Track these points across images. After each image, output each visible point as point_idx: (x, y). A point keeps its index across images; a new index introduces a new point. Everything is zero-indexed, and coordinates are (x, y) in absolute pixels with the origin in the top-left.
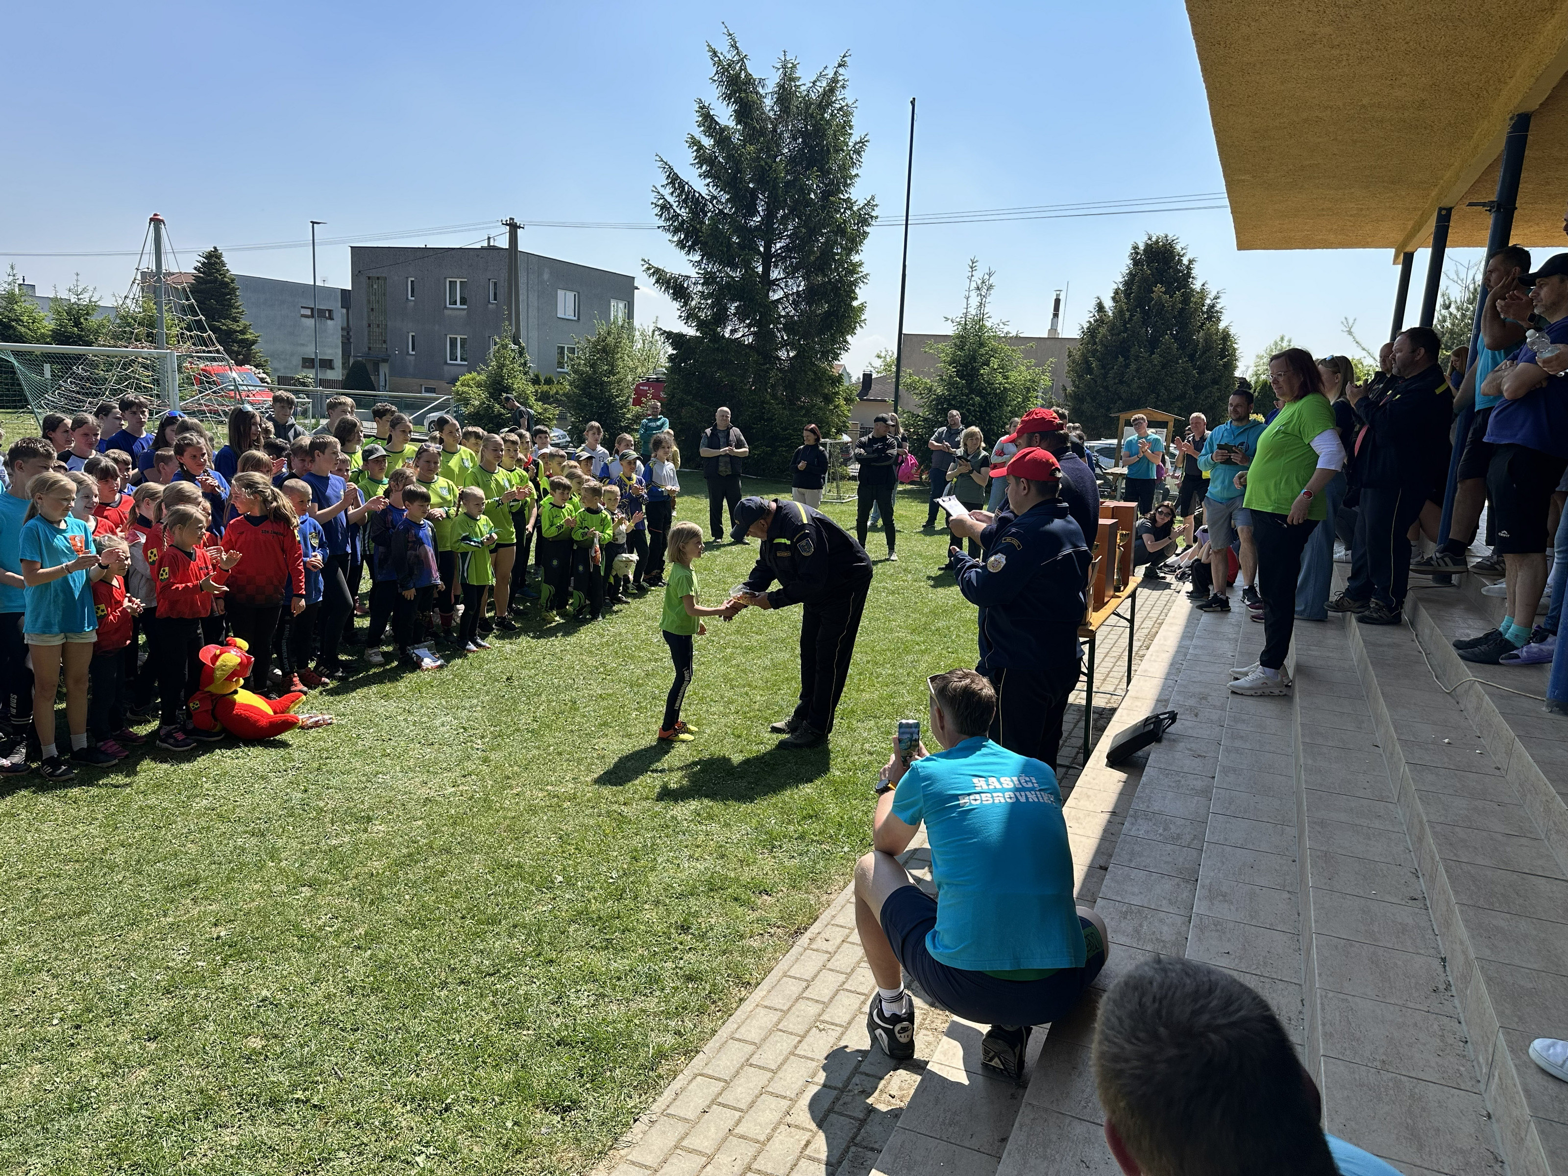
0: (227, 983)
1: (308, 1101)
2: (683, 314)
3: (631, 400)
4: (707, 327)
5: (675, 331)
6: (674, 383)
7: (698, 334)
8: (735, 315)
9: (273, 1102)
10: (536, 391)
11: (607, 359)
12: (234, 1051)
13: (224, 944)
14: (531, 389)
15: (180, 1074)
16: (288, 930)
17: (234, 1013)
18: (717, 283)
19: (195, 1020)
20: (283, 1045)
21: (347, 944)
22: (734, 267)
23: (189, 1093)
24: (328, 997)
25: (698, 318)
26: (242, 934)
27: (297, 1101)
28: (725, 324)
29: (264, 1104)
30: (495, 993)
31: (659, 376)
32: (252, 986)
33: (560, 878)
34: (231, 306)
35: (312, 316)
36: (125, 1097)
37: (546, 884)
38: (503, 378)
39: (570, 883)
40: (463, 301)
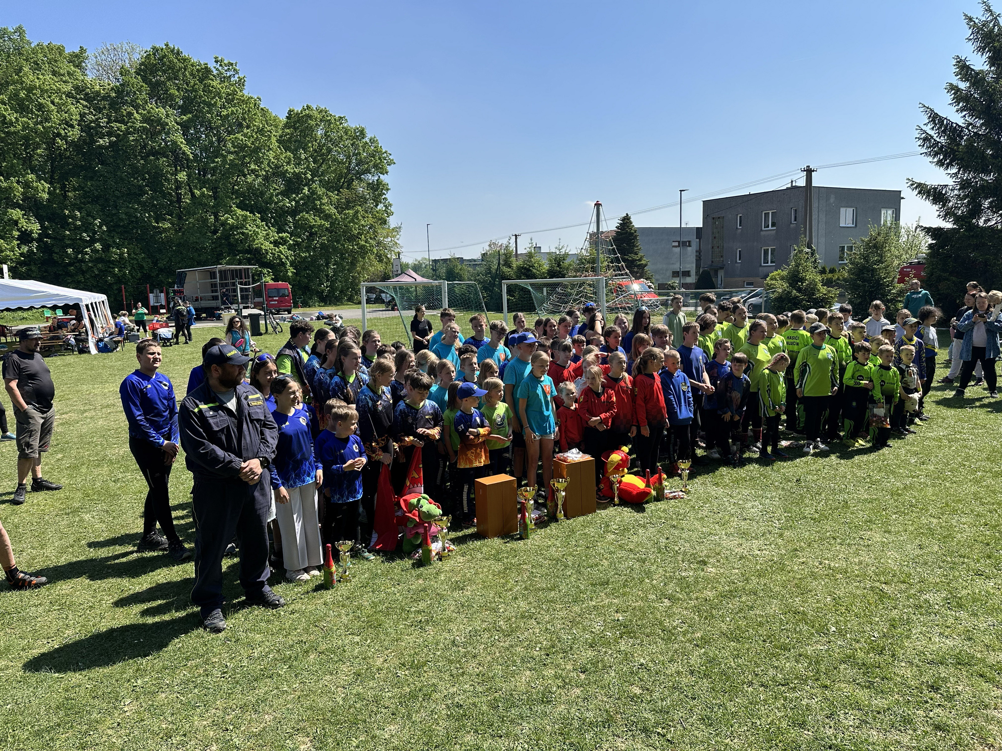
0: (622, 649)
1: (664, 736)
2: (941, 214)
3: (896, 280)
4: (963, 220)
5: (934, 226)
6: (933, 265)
7: (955, 226)
8: (988, 208)
9: (645, 730)
10: (823, 279)
11: (877, 252)
12: (624, 692)
13: (621, 625)
14: (819, 278)
15: (596, 698)
16: (656, 624)
17: (625, 669)
18: (972, 187)
19: (604, 667)
20: (651, 696)
21: (690, 641)
22: (988, 173)
23: (600, 710)
24: (678, 673)
25: (955, 215)
26: (631, 621)
27: (659, 734)
28: (979, 216)
29: (640, 730)
30: (785, 699)
31: (920, 260)
32: (635, 655)
33: (834, 629)
34: (634, 246)
35: (679, 246)
36: (569, 703)
37: (823, 631)
38: (798, 272)
39: (841, 633)
40: (773, 224)
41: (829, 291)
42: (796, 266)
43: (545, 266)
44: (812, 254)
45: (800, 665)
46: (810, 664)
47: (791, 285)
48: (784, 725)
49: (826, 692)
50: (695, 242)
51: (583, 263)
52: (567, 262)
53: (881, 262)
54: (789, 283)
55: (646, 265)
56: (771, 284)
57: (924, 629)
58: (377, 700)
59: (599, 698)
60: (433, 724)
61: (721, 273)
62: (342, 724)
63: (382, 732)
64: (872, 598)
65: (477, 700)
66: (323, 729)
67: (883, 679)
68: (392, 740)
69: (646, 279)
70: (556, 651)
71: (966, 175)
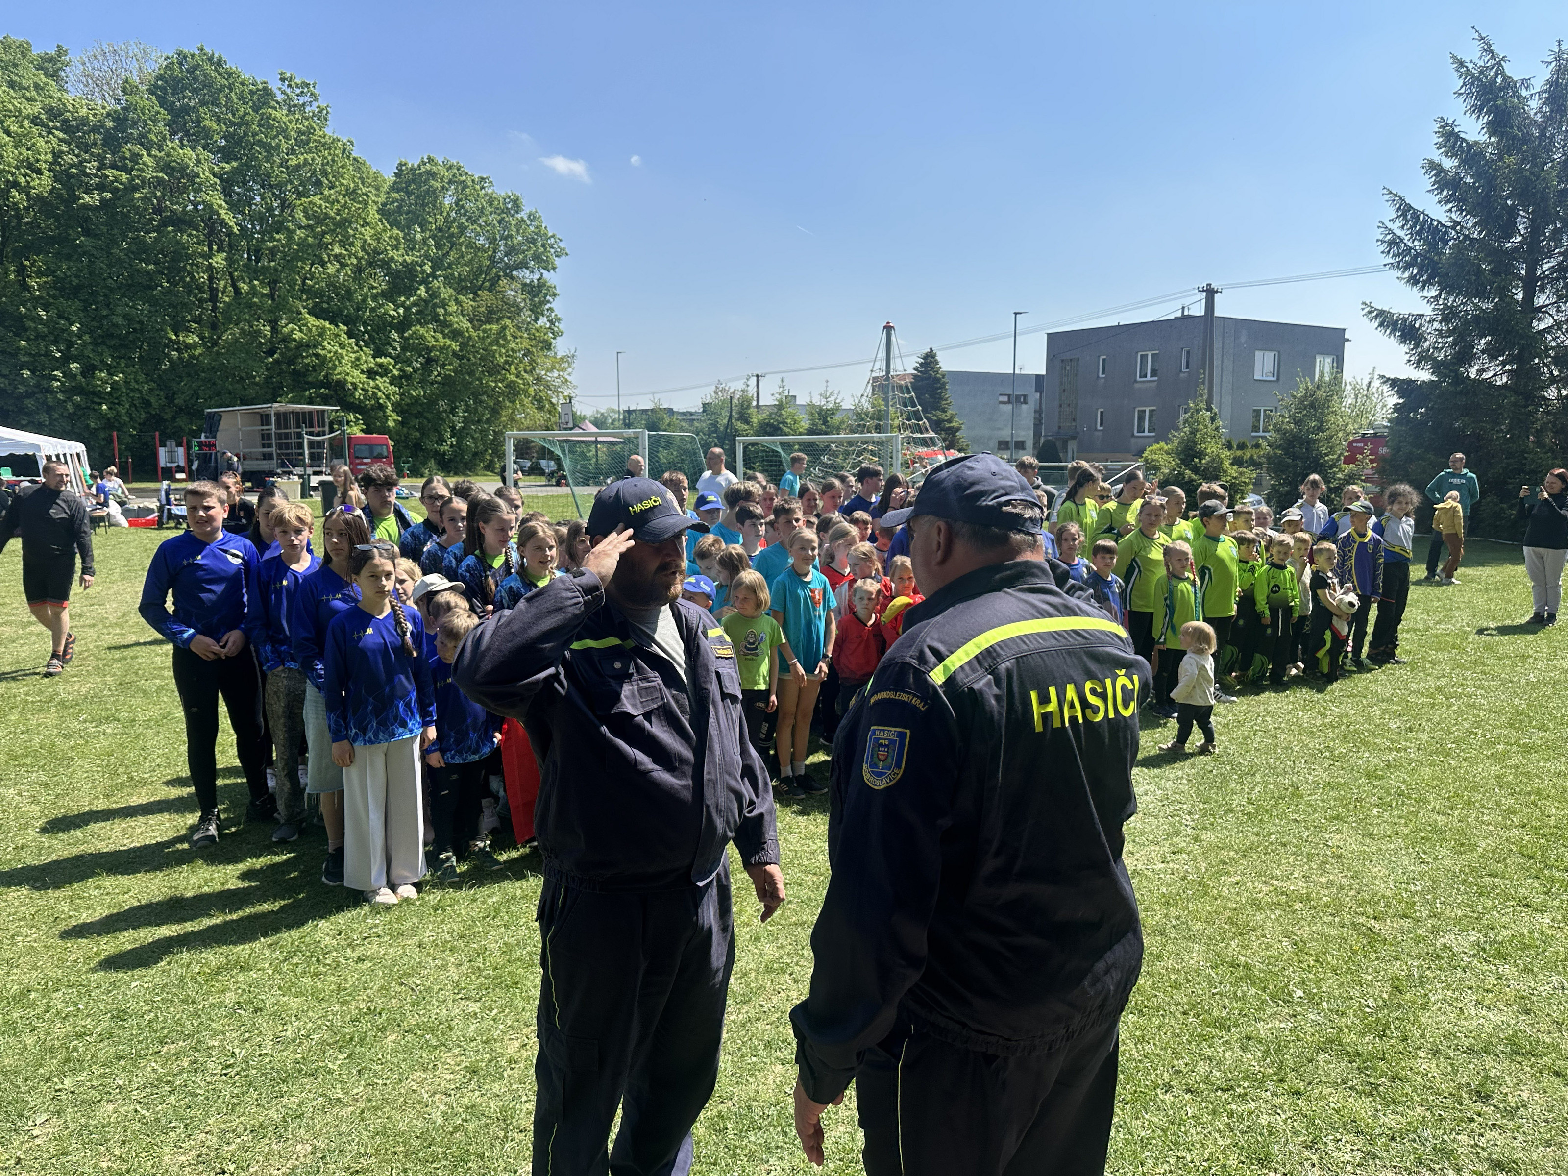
2: (1413, 358)
3: (1343, 459)
4: (1446, 369)
5: (1402, 377)
6: (1400, 436)
7: (1434, 378)
8: (1483, 352)
10: (1231, 455)
11: (1315, 415)
14: (1225, 453)
18: (1461, 318)
22: (1483, 295)
25: (1434, 360)
28: (1469, 364)
31: (1380, 430)
33: (1300, 993)
34: (941, 399)
35: (1009, 402)
37: (1283, 996)
38: (1195, 443)
39: (1313, 1000)
40: (1154, 373)
41: (1241, 474)
42: (1191, 433)
43: (802, 424)
44: (1213, 419)
45: (1249, 1056)
46: (1267, 1053)
47: (1183, 461)
48: (1233, 1162)
49: (1299, 1102)
50: (1033, 396)
51: (862, 419)
52: (837, 418)
53: (1320, 429)
54: (1180, 459)
55: (958, 429)
56: (1153, 460)
57: (1449, 993)
61: (1072, 445)
64: (1356, 942)
67: (1393, 1079)
71: (1451, 300)
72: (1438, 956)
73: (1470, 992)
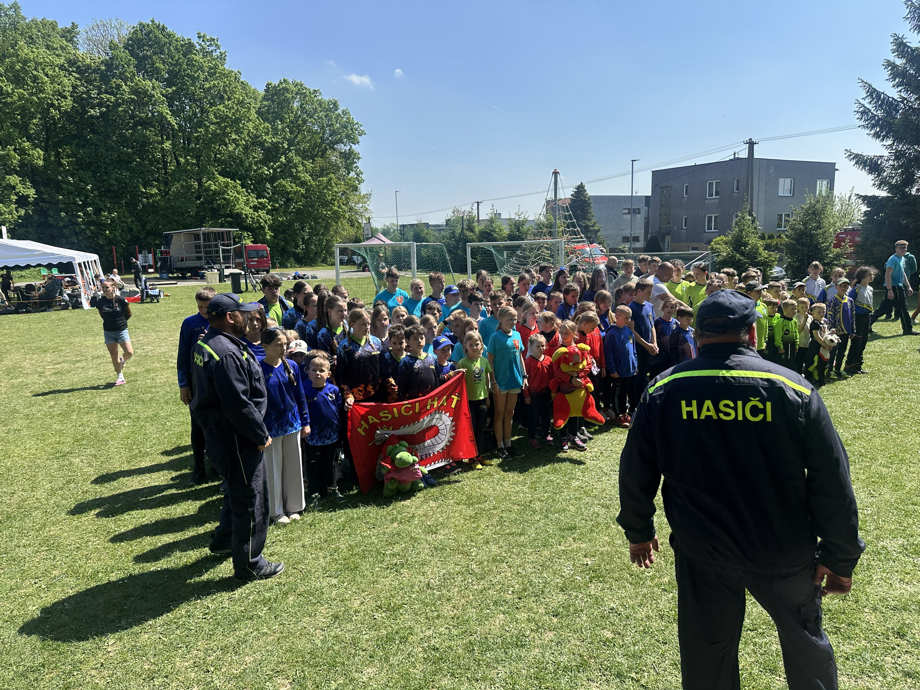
0: (592, 593)
1: (638, 681)
2: (876, 183)
3: (833, 245)
4: (897, 189)
5: (870, 195)
6: (868, 231)
7: (889, 195)
9: (619, 675)
10: (764, 244)
11: (815, 219)
12: (597, 636)
13: (590, 569)
14: (761, 243)
15: (569, 641)
16: (624, 569)
17: (596, 613)
19: (576, 611)
20: (623, 641)
21: (658, 586)
23: (574, 654)
24: (648, 617)
25: (889, 184)
26: (599, 565)
27: (633, 679)
28: (912, 185)
29: (614, 675)
31: (855, 226)
32: (605, 599)
34: (588, 213)
35: (629, 213)
36: (542, 646)
38: (742, 237)
40: (717, 193)
41: (770, 255)
42: (740, 231)
43: (505, 231)
44: (753, 222)
47: (734, 249)
48: (755, 671)
50: (644, 209)
51: (541, 228)
52: (526, 227)
53: (819, 228)
54: (733, 247)
55: (598, 231)
56: (716, 248)
57: (884, 575)
58: (354, 643)
59: (573, 642)
60: (409, 667)
61: (668, 239)
62: (320, 667)
63: (360, 675)
65: (453, 643)
66: (303, 671)
67: (849, 625)
68: (371, 684)
69: (599, 244)
70: (528, 595)
71: (900, 146)
72: (879, 553)
73: (896, 574)
